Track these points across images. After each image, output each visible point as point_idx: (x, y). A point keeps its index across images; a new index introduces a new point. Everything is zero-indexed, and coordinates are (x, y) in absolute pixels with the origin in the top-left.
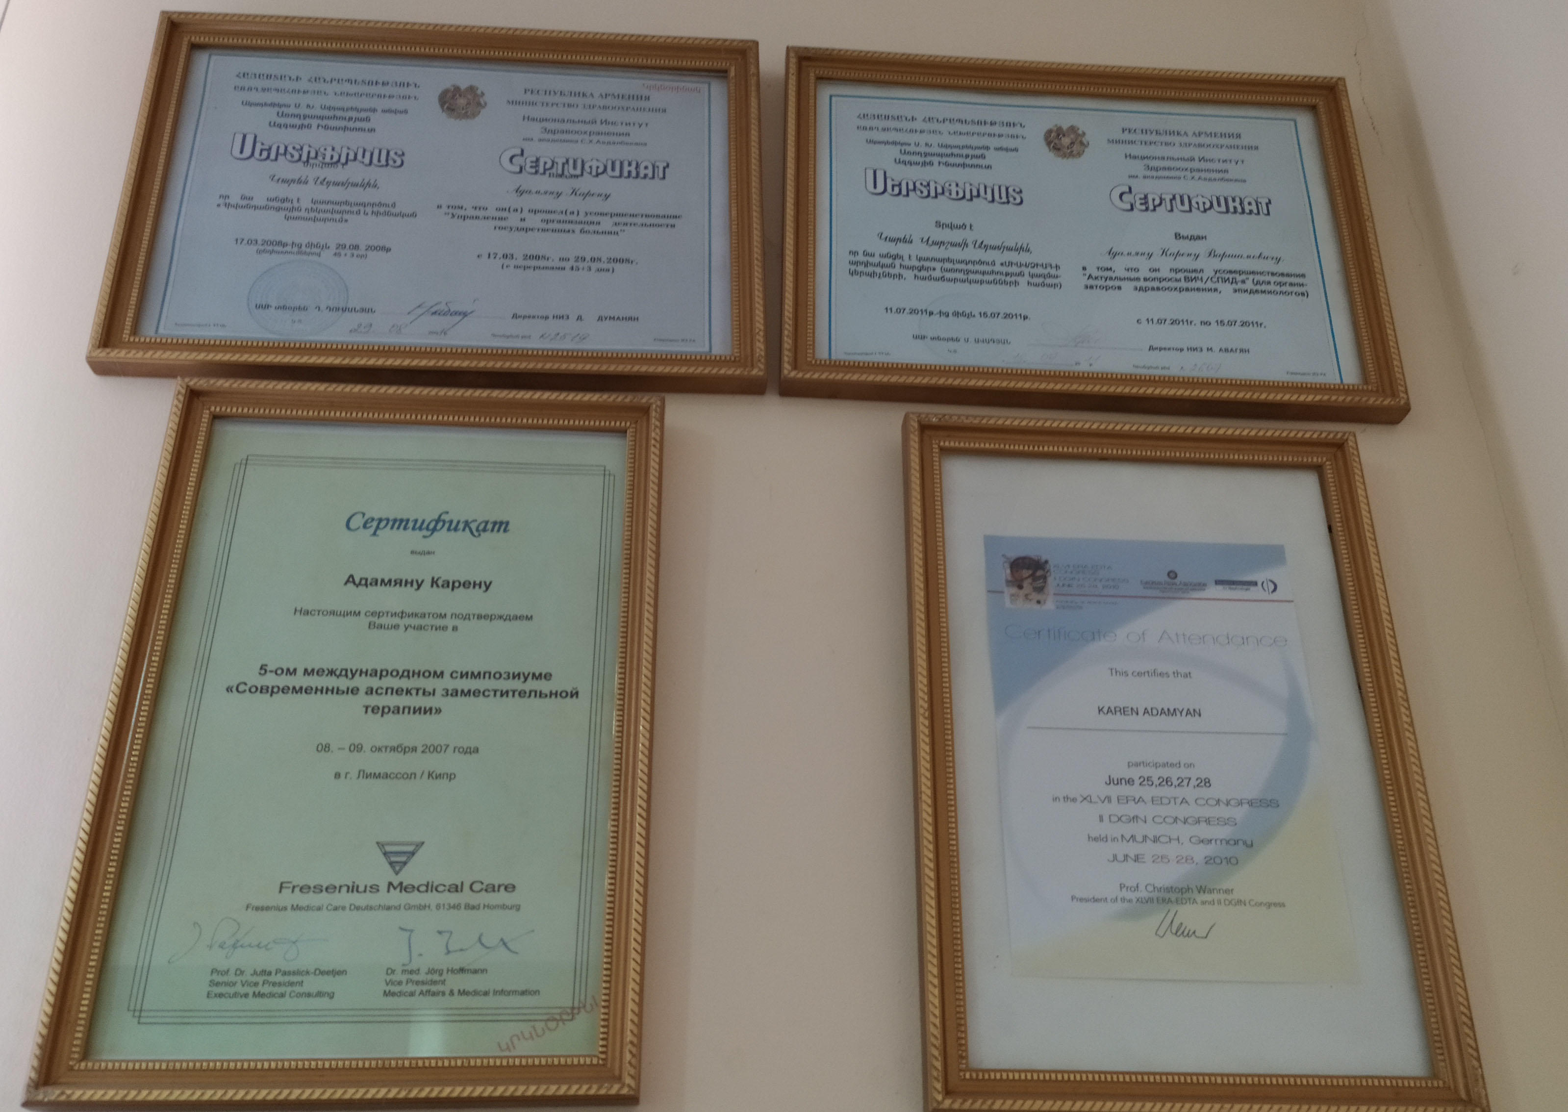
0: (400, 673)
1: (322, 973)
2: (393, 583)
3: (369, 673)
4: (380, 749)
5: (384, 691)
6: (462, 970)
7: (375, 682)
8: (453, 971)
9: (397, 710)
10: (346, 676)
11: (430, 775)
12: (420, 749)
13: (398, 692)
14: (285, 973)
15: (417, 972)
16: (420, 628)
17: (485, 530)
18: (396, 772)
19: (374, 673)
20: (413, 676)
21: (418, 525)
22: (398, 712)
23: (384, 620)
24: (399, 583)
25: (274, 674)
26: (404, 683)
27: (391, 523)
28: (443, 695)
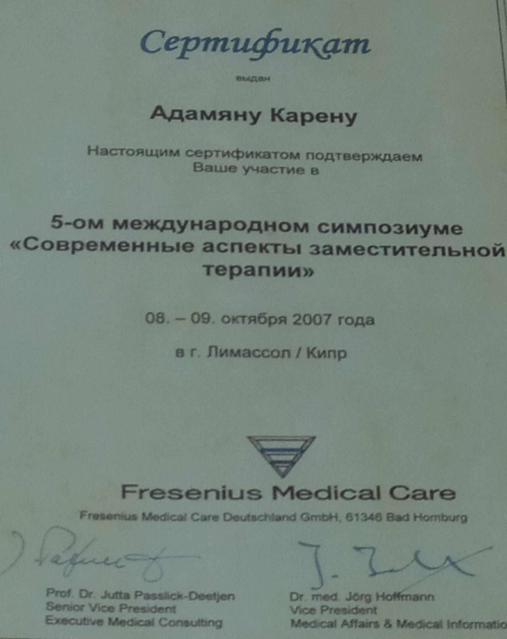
0: (248, 226)
1: (200, 597)
2: (218, 117)
3: (204, 225)
4: (234, 320)
5: (229, 247)
6: (397, 596)
7: (214, 237)
8: (385, 597)
9: (251, 271)
10: (173, 228)
11: (310, 353)
12: (291, 320)
13: (250, 248)
14: (148, 597)
15: (335, 597)
16: (266, 170)
17: (335, 50)
18: (262, 348)
19: (211, 225)
20: (266, 229)
21: (241, 46)
22: (253, 274)
23: (213, 161)
24: (225, 115)
25: (71, 227)
26: (256, 238)
27: (202, 44)
28: (312, 253)
